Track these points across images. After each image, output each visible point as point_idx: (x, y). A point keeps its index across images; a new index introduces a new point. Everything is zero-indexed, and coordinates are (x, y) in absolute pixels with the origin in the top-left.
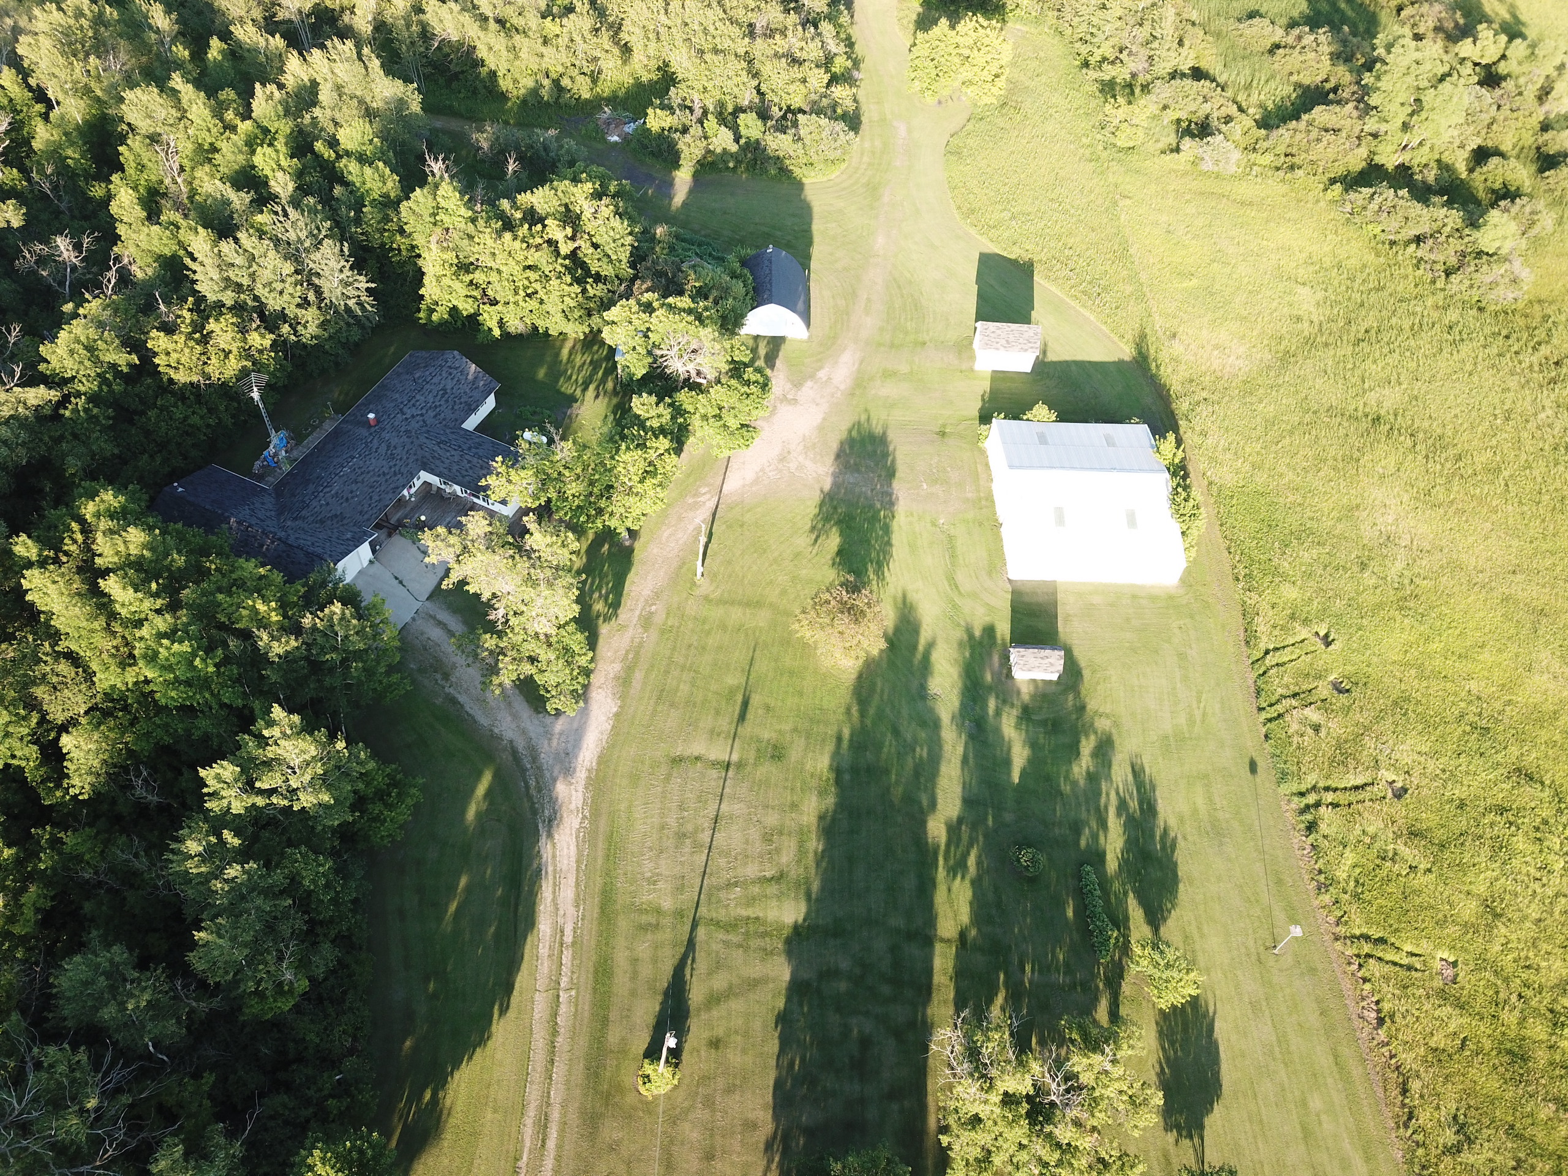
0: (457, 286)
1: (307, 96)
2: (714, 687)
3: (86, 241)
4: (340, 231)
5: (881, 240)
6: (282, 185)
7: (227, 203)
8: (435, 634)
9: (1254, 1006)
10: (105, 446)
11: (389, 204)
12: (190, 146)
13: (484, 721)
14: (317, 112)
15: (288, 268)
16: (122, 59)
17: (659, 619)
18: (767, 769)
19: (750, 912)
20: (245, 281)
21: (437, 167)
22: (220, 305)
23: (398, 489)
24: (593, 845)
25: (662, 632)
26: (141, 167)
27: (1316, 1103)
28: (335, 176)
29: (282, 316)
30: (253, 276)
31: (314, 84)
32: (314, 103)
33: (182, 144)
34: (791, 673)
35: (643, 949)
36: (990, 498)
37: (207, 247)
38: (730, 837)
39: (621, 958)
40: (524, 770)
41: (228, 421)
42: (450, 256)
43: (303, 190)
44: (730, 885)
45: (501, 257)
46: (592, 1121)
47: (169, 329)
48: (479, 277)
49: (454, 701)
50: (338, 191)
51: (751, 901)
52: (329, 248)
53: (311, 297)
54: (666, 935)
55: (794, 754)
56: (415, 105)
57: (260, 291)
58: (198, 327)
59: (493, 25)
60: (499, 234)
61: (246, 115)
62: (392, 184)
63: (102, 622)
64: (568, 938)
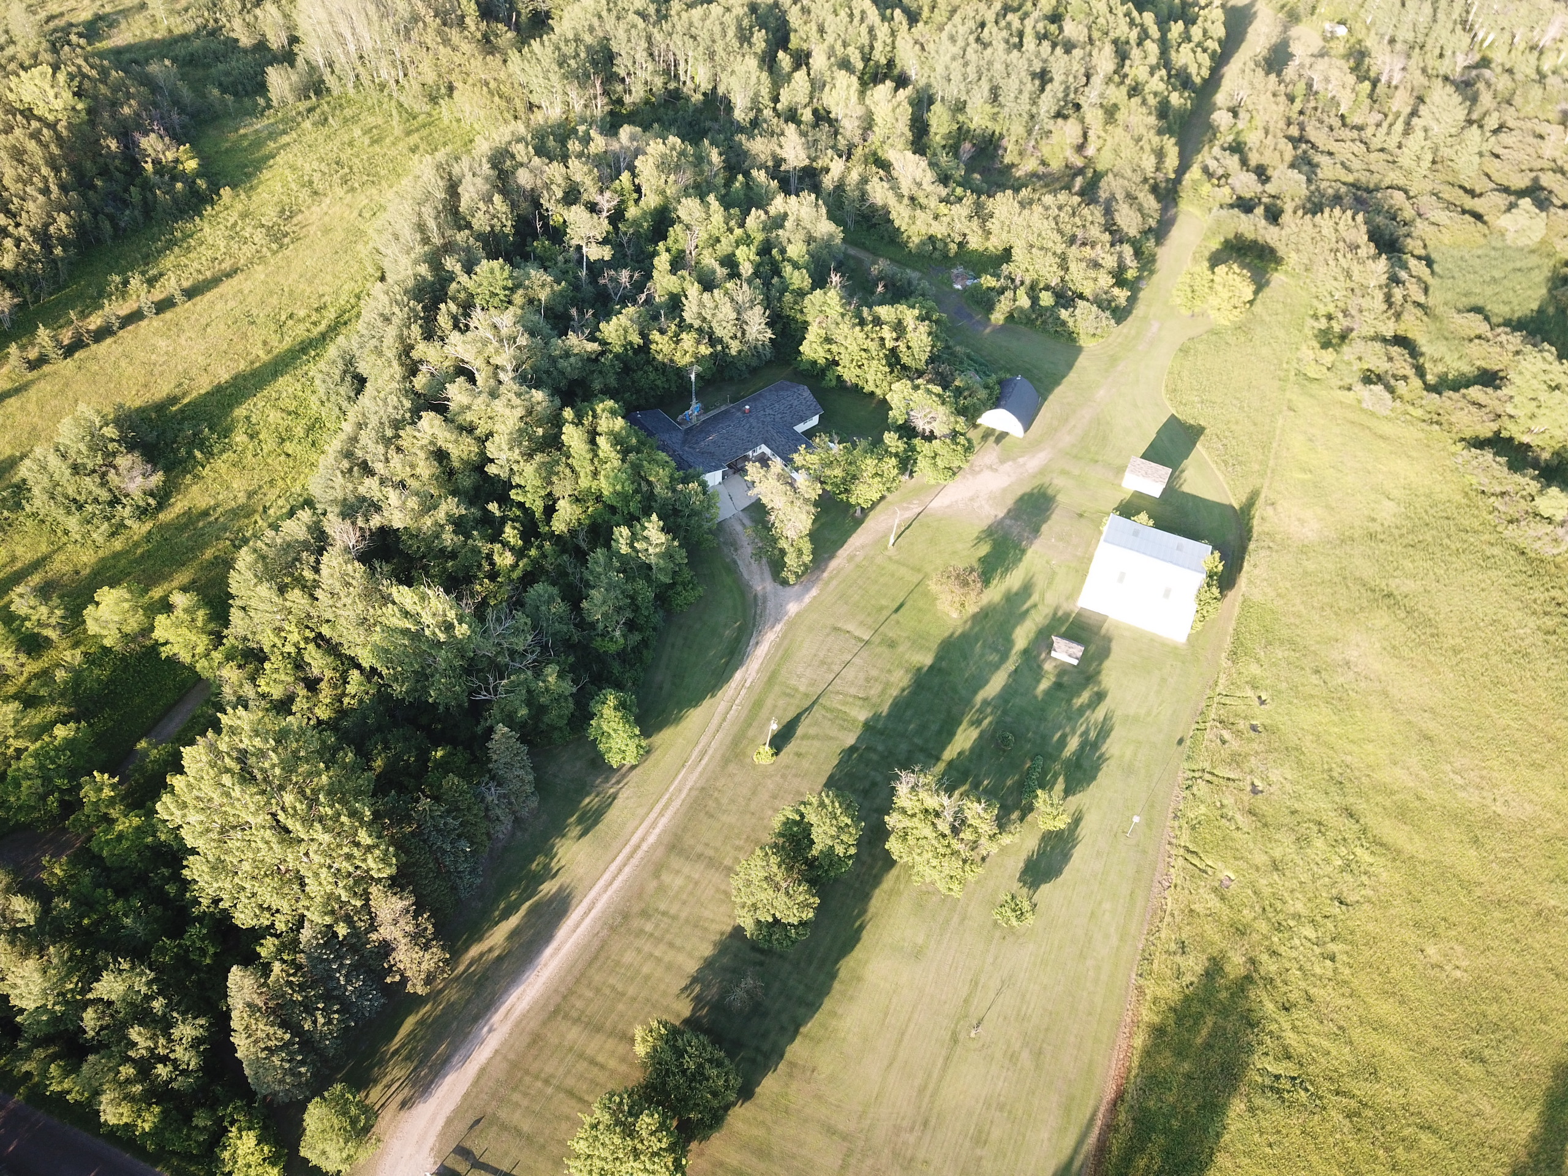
0: (820, 349)
1: (779, 222)
2: (873, 602)
3: (636, 275)
4: (767, 303)
5: (1102, 392)
6: (746, 269)
7: (714, 272)
8: (739, 528)
9: (1099, 854)
10: (612, 381)
11: (801, 294)
12: (706, 236)
13: (746, 576)
14: (781, 232)
15: (734, 315)
16: (688, 177)
17: (858, 559)
18: (884, 650)
19: (843, 708)
20: (709, 317)
21: (835, 278)
22: (691, 326)
23: (747, 450)
24: (777, 650)
25: (858, 566)
26: (676, 241)
27: (1107, 906)
28: (777, 271)
29: (720, 341)
30: (713, 315)
31: (786, 215)
32: (782, 226)
33: (701, 234)
34: (920, 610)
35: (781, 703)
36: (1090, 559)
37: (696, 294)
38: (850, 673)
39: (769, 702)
40: (756, 605)
41: (674, 389)
42: (823, 332)
43: (756, 274)
44: (838, 693)
45: (849, 340)
46: (726, 762)
47: (662, 332)
48: (834, 348)
49: (735, 562)
50: (775, 280)
51: (845, 703)
52: (758, 310)
53: (739, 335)
54: (795, 701)
55: (901, 649)
56: (838, 241)
57: (714, 324)
58: (677, 335)
59: (906, 201)
60: (854, 325)
61: (742, 225)
62: (807, 282)
63: (590, 456)
64: (747, 684)
